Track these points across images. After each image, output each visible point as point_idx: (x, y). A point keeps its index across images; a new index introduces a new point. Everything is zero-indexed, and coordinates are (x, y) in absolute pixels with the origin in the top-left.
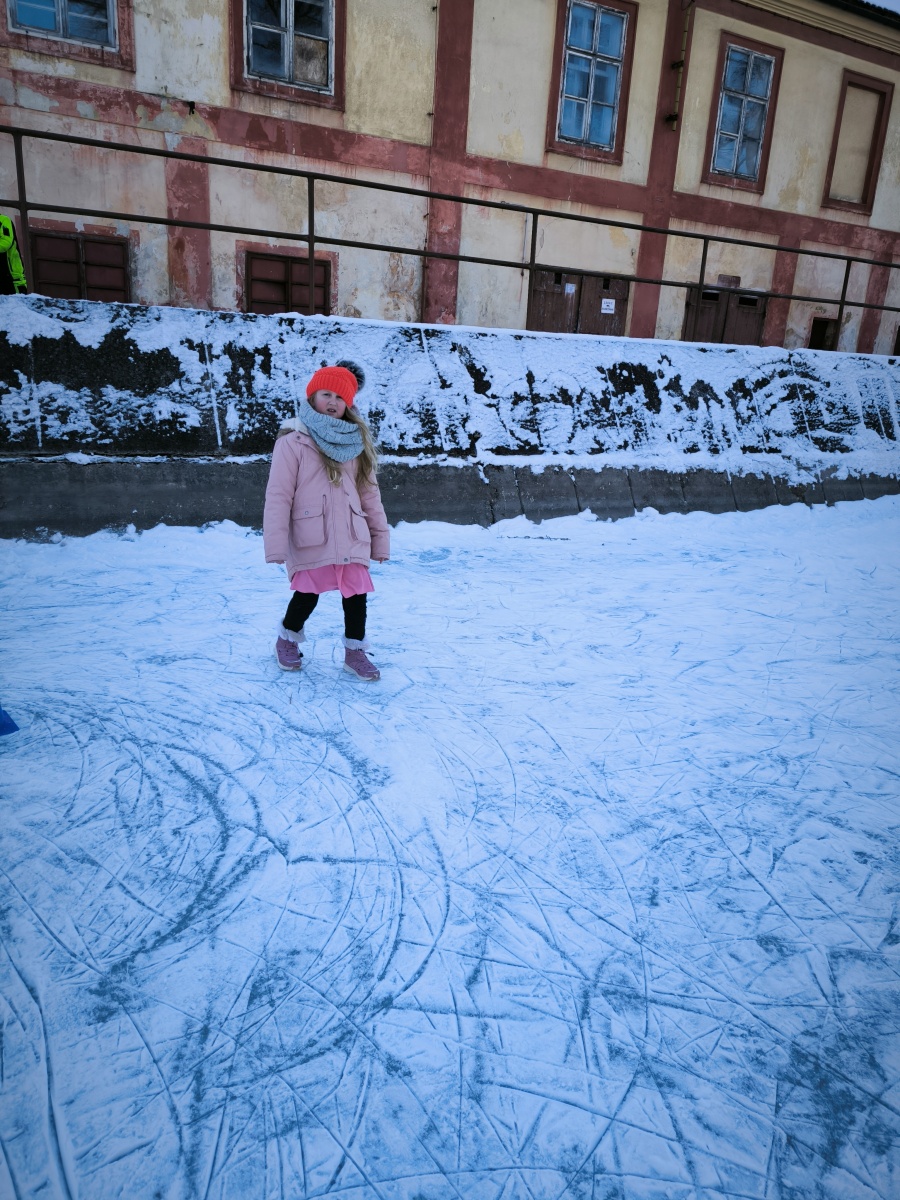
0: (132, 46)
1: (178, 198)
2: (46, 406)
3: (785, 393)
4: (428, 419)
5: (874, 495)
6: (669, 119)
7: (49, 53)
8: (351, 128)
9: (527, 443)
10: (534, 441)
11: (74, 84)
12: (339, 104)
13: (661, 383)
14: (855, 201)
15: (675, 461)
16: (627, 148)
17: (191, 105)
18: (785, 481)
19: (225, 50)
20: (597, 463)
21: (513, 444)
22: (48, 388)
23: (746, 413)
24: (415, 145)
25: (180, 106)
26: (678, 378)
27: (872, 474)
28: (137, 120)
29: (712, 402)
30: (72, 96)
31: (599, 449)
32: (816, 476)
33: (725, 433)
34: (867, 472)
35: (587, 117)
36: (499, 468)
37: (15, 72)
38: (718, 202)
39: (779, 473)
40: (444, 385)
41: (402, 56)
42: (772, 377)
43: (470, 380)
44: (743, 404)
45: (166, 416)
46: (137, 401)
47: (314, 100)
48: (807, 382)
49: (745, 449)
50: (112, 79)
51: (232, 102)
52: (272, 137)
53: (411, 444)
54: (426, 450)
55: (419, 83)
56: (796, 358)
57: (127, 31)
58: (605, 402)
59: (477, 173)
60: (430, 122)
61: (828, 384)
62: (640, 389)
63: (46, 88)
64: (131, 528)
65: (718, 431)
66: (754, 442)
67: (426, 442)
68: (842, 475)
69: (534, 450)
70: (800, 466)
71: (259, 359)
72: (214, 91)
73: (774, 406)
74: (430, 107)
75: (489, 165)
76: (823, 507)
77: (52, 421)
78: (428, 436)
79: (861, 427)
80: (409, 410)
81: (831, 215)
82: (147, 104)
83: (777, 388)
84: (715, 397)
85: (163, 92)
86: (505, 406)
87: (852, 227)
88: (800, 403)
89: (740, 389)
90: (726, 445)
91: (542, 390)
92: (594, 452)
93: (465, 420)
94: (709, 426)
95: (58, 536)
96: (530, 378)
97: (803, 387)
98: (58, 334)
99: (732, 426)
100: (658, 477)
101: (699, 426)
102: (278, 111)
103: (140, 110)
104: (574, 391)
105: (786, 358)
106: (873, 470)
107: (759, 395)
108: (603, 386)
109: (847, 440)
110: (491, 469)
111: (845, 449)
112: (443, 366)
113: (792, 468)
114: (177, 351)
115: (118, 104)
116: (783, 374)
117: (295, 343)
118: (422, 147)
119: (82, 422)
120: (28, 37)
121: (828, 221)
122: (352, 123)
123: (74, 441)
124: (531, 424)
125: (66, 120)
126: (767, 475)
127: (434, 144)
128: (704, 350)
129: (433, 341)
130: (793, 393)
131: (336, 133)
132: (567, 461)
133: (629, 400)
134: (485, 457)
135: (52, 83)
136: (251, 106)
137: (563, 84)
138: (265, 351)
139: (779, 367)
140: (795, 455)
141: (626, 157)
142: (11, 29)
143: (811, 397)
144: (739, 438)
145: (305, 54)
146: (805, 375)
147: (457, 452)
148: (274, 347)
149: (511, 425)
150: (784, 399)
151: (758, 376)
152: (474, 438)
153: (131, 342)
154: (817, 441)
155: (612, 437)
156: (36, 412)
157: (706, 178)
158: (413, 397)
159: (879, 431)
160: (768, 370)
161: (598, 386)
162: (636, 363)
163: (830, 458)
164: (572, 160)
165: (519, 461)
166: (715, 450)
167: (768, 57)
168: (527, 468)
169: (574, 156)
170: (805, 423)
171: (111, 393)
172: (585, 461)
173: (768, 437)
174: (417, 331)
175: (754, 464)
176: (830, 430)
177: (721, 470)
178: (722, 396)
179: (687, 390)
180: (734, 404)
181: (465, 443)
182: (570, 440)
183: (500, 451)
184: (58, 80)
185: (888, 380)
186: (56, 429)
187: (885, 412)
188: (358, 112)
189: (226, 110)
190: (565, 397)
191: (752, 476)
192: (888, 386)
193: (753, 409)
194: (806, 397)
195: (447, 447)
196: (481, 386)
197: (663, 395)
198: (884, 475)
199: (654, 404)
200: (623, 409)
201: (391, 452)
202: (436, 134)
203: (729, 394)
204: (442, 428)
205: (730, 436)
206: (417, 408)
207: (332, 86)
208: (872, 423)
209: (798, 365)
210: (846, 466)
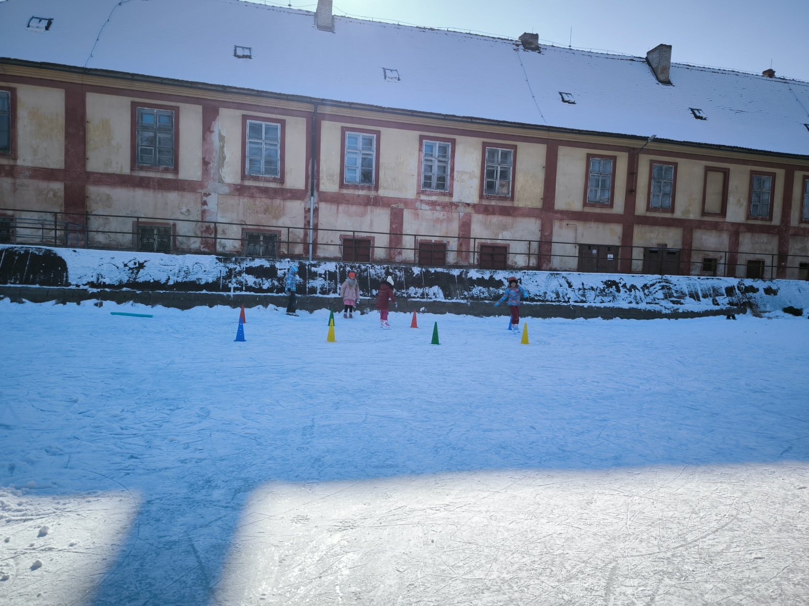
0: (453, 190)
1: (462, 231)
2: (480, 291)
3: (660, 288)
4: (557, 294)
5: (692, 317)
6: (631, 191)
7: (431, 194)
8: (516, 205)
9: (582, 300)
10: (584, 299)
11: (436, 202)
12: (512, 199)
13: (620, 285)
14: (718, 212)
15: (625, 305)
16: (615, 202)
17: (468, 204)
18: (661, 312)
19: (478, 187)
20: (602, 305)
21: (579, 300)
22: (480, 288)
23: (647, 293)
24: (537, 209)
25: (464, 204)
26: (625, 284)
27: (691, 311)
28: (452, 210)
29: (636, 290)
30: (435, 205)
31: (603, 302)
32: (671, 311)
33: (641, 299)
34: (690, 310)
35: (599, 194)
36: (576, 306)
37: (421, 200)
38: (654, 217)
39: (659, 310)
40: (561, 286)
41: (533, 182)
42: (656, 283)
43: (567, 285)
44: (646, 291)
45: (502, 293)
46: (496, 290)
47: (504, 198)
48: (668, 284)
49: (647, 303)
50: (446, 199)
51: (480, 202)
52: (491, 211)
53: (554, 300)
54: (557, 301)
55: (538, 190)
56: (664, 278)
57: (452, 186)
58: (604, 290)
59: (558, 215)
60: (542, 200)
61: (675, 285)
62: (614, 287)
63: (429, 204)
64: (497, 316)
65: (638, 298)
66: (650, 301)
67: (557, 299)
68: (681, 311)
69: (585, 302)
70: (665, 308)
71: (519, 281)
72: (474, 199)
73: (657, 291)
74: (542, 196)
75: (562, 212)
76: (674, 320)
77: (481, 294)
78: (557, 298)
79: (688, 297)
80: (553, 292)
81: (706, 219)
82: (455, 205)
83: (658, 286)
84: (637, 289)
85: (460, 201)
86: (577, 291)
87: (717, 223)
88: (666, 291)
89: (645, 287)
90: (641, 302)
91: (586, 287)
92: (601, 303)
93: (567, 294)
94: (635, 296)
95: (484, 317)
96: (583, 284)
97: (666, 286)
98: (481, 277)
99: (643, 297)
100: (621, 309)
101: (632, 296)
102: (493, 203)
103: (453, 207)
104: (595, 287)
105: (661, 278)
106: (691, 310)
107: (651, 289)
108: (603, 286)
109: (682, 301)
110: (573, 306)
111: (682, 304)
112: (560, 282)
113: (663, 309)
114: (503, 280)
115: (447, 206)
116: (659, 282)
117: (526, 277)
118: (539, 209)
119: (486, 294)
120: (426, 191)
121: (705, 221)
122: (516, 204)
123: (485, 298)
124: (584, 295)
125: (433, 211)
126: (655, 310)
127: (543, 207)
128: (633, 276)
129: (558, 276)
130: (663, 288)
131: (511, 207)
132: (594, 305)
133: (611, 289)
134: (572, 303)
135: (431, 202)
136: (485, 202)
137: (589, 184)
138: (520, 279)
139: (658, 281)
140: (664, 305)
141: (614, 205)
142: (422, 189)
143: (670, 289)
144: (645, 300)
145: (502, 186)
146: (667, 283)
147: (565, 302)
148: (522, 278)
149: (578, 296)
150: (660, 289)
151: (651, 283)
152: (569, 298)
153: (494, 278)
154: (671, 301)
155: (606, 299)
156: (478, 293)
157: (648, 209)
158: (553, 289)
159: (694, 299)
160: (655, 281)
161: (602, 286)
162: (612, 280)
163: (676, 306)
164: (593, 208)
165: (581, 304)
166: (637, 303)
167: (671, 166)
168: (583, 306)
169: (594, 207)
170: (667, 296)
171: (491, 289)
172: (598, 305)
173: (655, 300)
174: (554, 273)
175: (649, 307)
176: (676, 298)
177: (640, 308)
178: (639, 288)
179: (628, 287)
180: (643, 291)
181: (567, 300)
182: (594, 300)
183: (576, 302)
184: (432, 201)
185: (698, 283)
186: (482, 296)
187: (697, 293)
188: (518, 201)
189: (478, 204)
190: (592, 289)
191: (649, 310)
192: (698, 285)
193: (650, 292)
194: (667, 289)
195: (562, 300)
196: (570, 286)
197: (621, 288)
198: (696, 311)
199: (618, 290)
200: (609, 292)
201: (549, 301)
202: (544, 205)
203: (642, 288)
204: (561, 296)
205: (642, 299)
206: (555, 291)
207: (510, 194)
208: (691, 296)
209: (664, 280)
210: (681, 309)
